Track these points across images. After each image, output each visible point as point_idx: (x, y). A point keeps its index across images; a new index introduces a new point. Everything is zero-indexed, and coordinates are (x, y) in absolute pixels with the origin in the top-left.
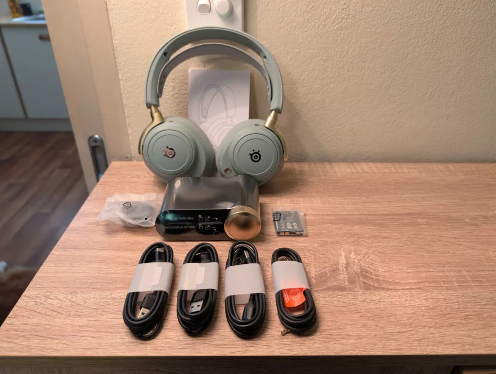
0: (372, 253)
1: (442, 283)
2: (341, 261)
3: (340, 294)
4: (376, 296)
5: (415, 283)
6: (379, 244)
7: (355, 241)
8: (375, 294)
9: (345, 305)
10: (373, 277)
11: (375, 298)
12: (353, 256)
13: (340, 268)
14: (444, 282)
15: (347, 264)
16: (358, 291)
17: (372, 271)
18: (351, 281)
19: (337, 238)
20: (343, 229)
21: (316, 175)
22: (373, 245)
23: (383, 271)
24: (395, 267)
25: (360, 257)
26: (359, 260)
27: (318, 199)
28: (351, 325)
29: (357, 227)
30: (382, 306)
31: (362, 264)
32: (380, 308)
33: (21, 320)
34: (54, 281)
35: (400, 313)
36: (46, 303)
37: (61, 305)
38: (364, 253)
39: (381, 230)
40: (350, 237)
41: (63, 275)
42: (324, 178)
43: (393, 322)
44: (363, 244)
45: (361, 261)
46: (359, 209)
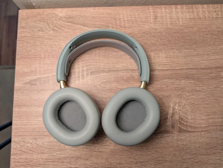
0: (187, 105)
1: (218, 126)
2: (170, 112)
3: (166, 136)
4: (183, 136)
5: (205, 127)
6: (193, 97)
7: (180, 94)
9: (167, 143)
10: (185, 123)
11: (183, 138)
12: (177, 107)
13: (169, 116)
14: (220, 126)
15: (173, 114)
16: (175, 134)
17: (185, 119)
18: (173, 126)
19: (170, 92)
20: (175, 84)
21: (165, 22)
22: (190, 97)
23: (191, 119)
24: (197, 115)
25: (181, 108)
26: (179, 110)
27: (164, 53)
28: (168, 155)
29: (183, 81)
30: (185, 143)
31: (181, 114)
32: (184, 144)
33: (18, 156)
34: (23, 131)
35: (193, 147)
36: (25, 146)
37: (33, 147)
38: (183, 104)
39: (197, 84)
40: (178, 91)
41: (26, 127)
42: (170, 26)
43: (188, 153)
44: (184, 98)
45: (180, 111)
46: (188, 63)
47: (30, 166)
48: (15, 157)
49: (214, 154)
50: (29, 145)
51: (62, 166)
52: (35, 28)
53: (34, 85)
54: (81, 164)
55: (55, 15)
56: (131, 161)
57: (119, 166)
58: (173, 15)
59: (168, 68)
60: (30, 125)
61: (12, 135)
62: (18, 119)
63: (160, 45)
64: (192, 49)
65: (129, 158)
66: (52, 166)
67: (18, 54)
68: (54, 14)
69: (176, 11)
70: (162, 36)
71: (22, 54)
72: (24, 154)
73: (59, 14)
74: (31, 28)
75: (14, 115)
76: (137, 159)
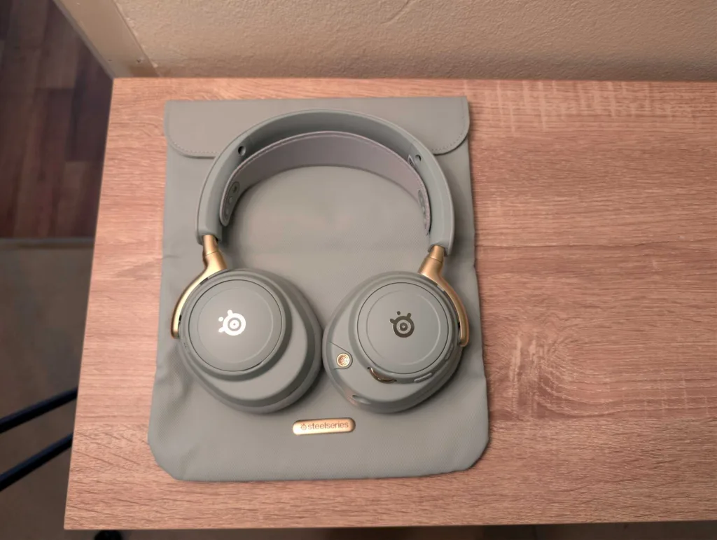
0: (562, 342)
1: (646, 404)
2: (513, 360)
3: (503, 426)
4: (553, 429)
5: (608, 404)
6: (578, 321)
7: (542, 314)
8: (550, 425)
9: (506, 446)
10: (554, 392)
11: (548, 432)
12: (532, 349)
13: (511, 374)
14: (649, 402)
15: (522, 367)
16: (528, 421)
17: (554, 380)
18: (522, 402)
19: (516, 308)
20: (528, 286)
21: (502, 124)
22: (568, 323)
23: (571, 382)
24: (588, 372)
25: (543, 352)
26: (541, 358)
27: (498, 203)
28: (509, 479)
29: (550, 279)
30: (554, 448)
31: (543, 366)
32: (551, 450)
33: (89, 475)
34: (108, 403)
35: (575, 459)
36: (111, 446)
37: (133, 449)
38: (550, 341)
39: (586, 288)
40: (535, 306)
41: (117, 393)
42: (516, 135)
43: (563, 474)
44: (553, 323)
45: (542, 361)
46: (563, 230)
47: (122, 503)
48: (81, 476)
49: (634, 479)
50: (123, 443)
51: (213, 504)
52: (156, 127)
53: (146, 278)
54: (267, 501)
55: (209, 95)
56: (407, 493)
57: (371, 507)
58: (524, 105)
59: (511, 243)
60: (129, 388)
61: (77, 414)
62: (95, 372)
63: (489, 182)
64: (574, 195)
65: (401, 487)
66: (185, 503)
67: (104, 195)
68: (207, 92)
69: (532, 96)
70: (493, 158)
71: (117, 196)
72: (106, 470)
73: (222, 94)
74: (144, 126)
75: (84, 360)
76: (422, 488)
